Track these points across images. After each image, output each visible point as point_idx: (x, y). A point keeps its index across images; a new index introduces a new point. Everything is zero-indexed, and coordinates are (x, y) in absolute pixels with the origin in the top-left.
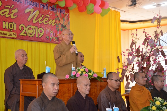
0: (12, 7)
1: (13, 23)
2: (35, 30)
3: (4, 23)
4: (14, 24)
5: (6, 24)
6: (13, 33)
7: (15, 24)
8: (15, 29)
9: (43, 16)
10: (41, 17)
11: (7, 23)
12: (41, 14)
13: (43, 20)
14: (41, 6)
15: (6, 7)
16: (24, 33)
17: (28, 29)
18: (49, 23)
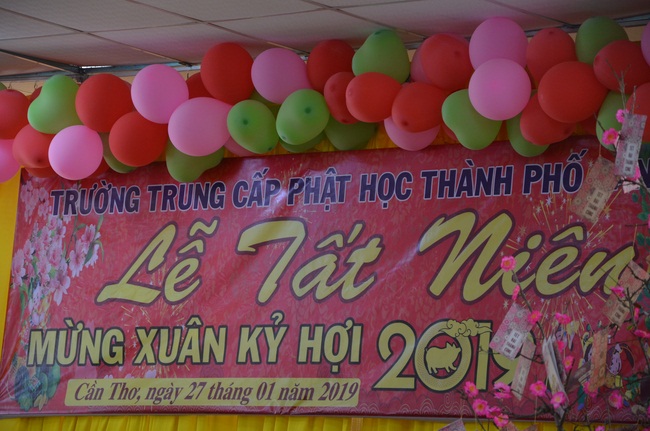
0: (350, 241)
1: (349, 323)
2: (475, 341)
3: (305, 331)
4: (350, 332)
5: (311, 337)
6: (342, 381)
7: (357, 330)
8: (355, 358)
9: (534, 242)
10: (525, 249)
11: (319, 331)
12: (523, 230)
13: (534, 271)
14: (529, 179)
15: (320, 246)
16: (400, 375)
17: (428, 347)
18: (576, 283)
